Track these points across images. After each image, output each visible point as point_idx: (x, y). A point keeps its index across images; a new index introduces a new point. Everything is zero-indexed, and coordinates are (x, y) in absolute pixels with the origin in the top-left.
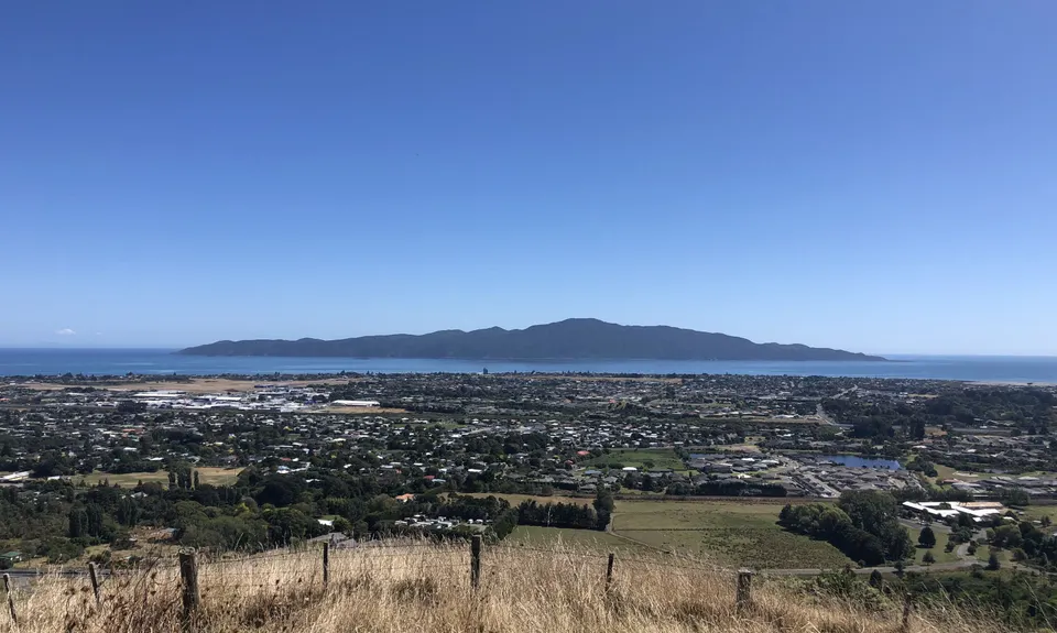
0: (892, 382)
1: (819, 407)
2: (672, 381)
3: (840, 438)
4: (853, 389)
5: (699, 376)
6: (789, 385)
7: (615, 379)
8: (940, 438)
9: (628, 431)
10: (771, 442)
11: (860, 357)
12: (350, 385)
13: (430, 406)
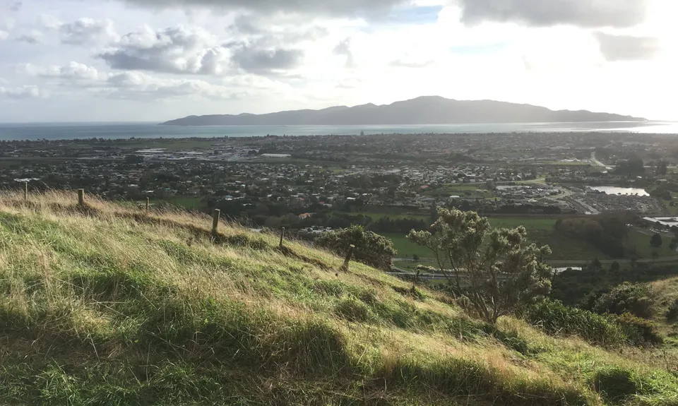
1: (593, 153)
3: (605, 175)
7: (451, 138)
10: (555, 178)
12: (273, 144)
13: (324, 157)
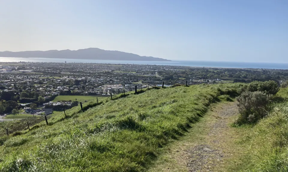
0: (173, 66)
1: (156, 73)
2: (119, 66)
3: (161, 80)
4: (164, 68)
5: (126, 65)
6: (149, 67)
7: (104, 65)
8: (184, 80)
9: (108, 79)
10: (145, 81)
11: (166, 60)
12: (24, 65)
13: (50, 72)
